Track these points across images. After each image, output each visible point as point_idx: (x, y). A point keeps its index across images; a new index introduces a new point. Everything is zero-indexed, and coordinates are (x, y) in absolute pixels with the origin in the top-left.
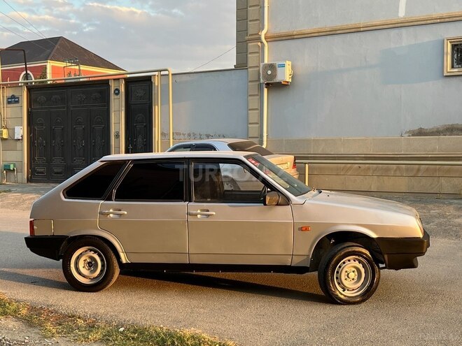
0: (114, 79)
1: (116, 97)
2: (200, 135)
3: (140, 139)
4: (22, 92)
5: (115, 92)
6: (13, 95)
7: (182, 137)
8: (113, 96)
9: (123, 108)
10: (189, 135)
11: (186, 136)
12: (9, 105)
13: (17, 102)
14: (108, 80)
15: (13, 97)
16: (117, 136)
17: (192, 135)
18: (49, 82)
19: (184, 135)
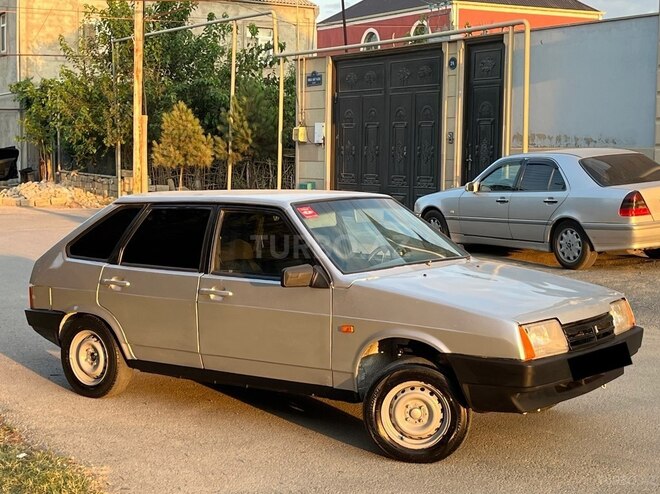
0: (449, 42)
1: (452, 72)
2: (577, 139)
3: (484, 146)
4: (326, 66)
5: (449, 64)
6: (314, 72)
7: (547, 141)
8: (447, 71)
9: (461, 92)
10: (559, 139)
11: (554, 140)
12: (309, 89)
13: (319, 83)
14: (440, 44)
15: (314, 74)
16: (451, 140)
17: (563, 140)
18: (362, 49)
19: (550, 138)
